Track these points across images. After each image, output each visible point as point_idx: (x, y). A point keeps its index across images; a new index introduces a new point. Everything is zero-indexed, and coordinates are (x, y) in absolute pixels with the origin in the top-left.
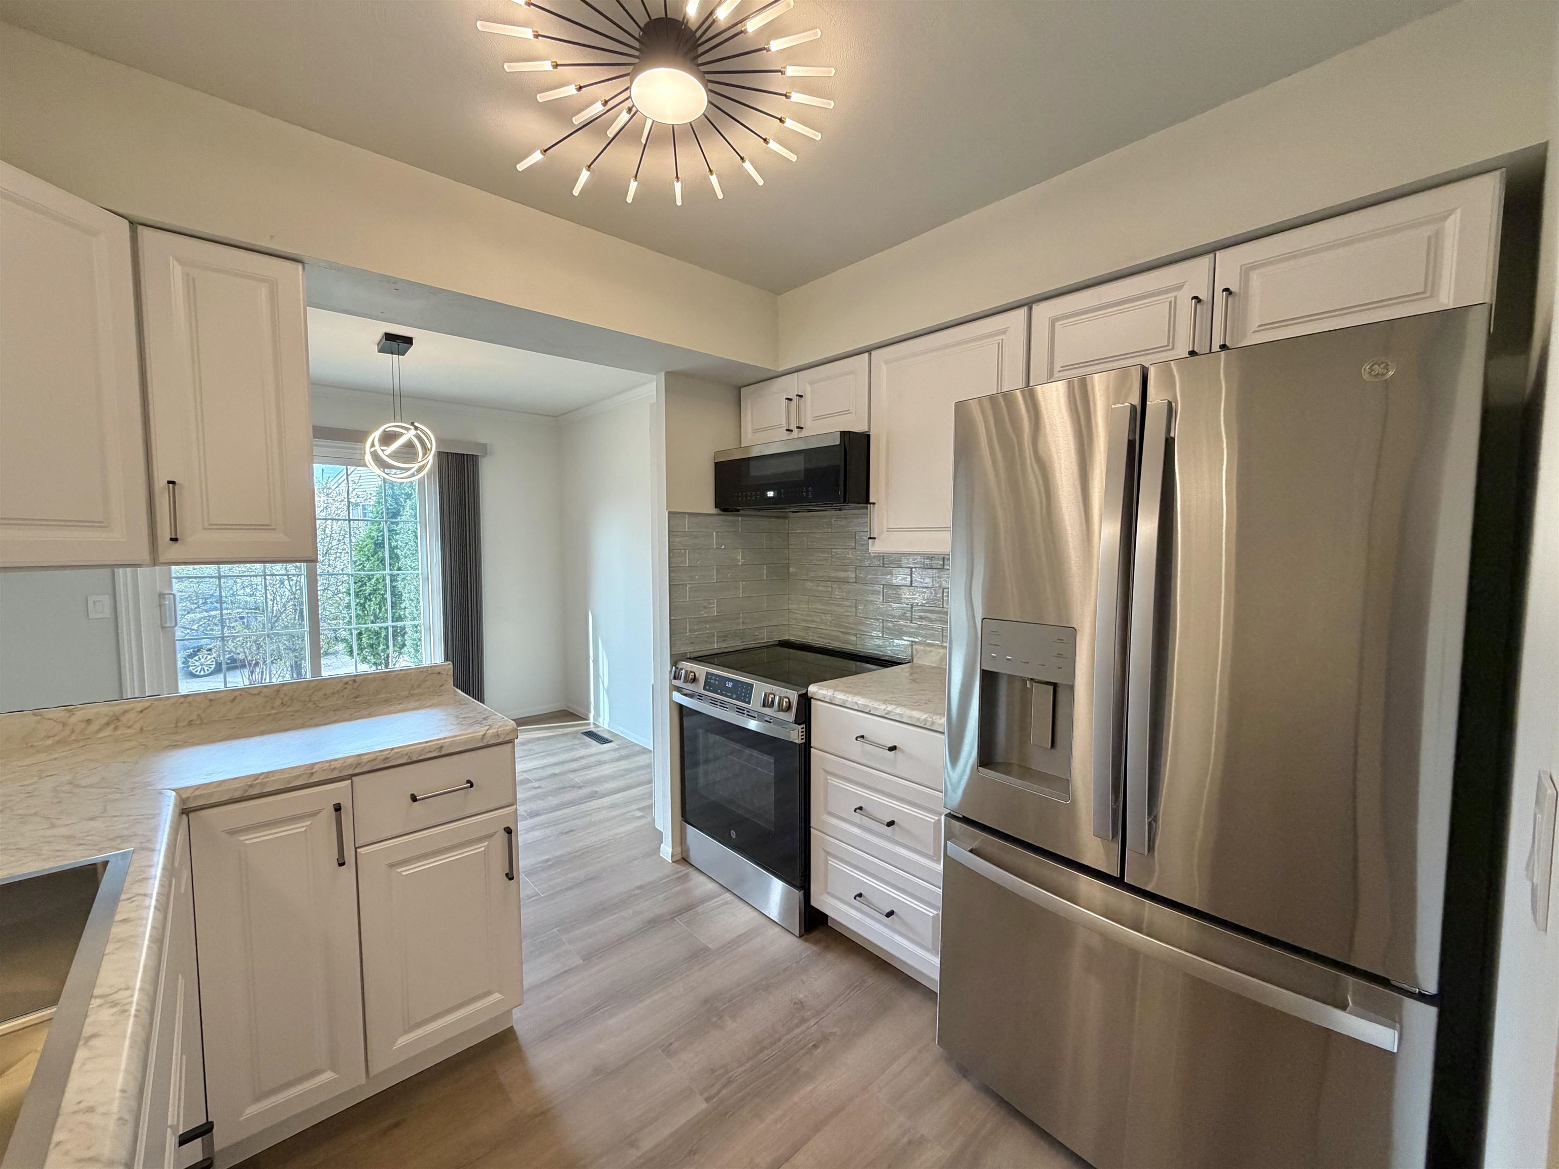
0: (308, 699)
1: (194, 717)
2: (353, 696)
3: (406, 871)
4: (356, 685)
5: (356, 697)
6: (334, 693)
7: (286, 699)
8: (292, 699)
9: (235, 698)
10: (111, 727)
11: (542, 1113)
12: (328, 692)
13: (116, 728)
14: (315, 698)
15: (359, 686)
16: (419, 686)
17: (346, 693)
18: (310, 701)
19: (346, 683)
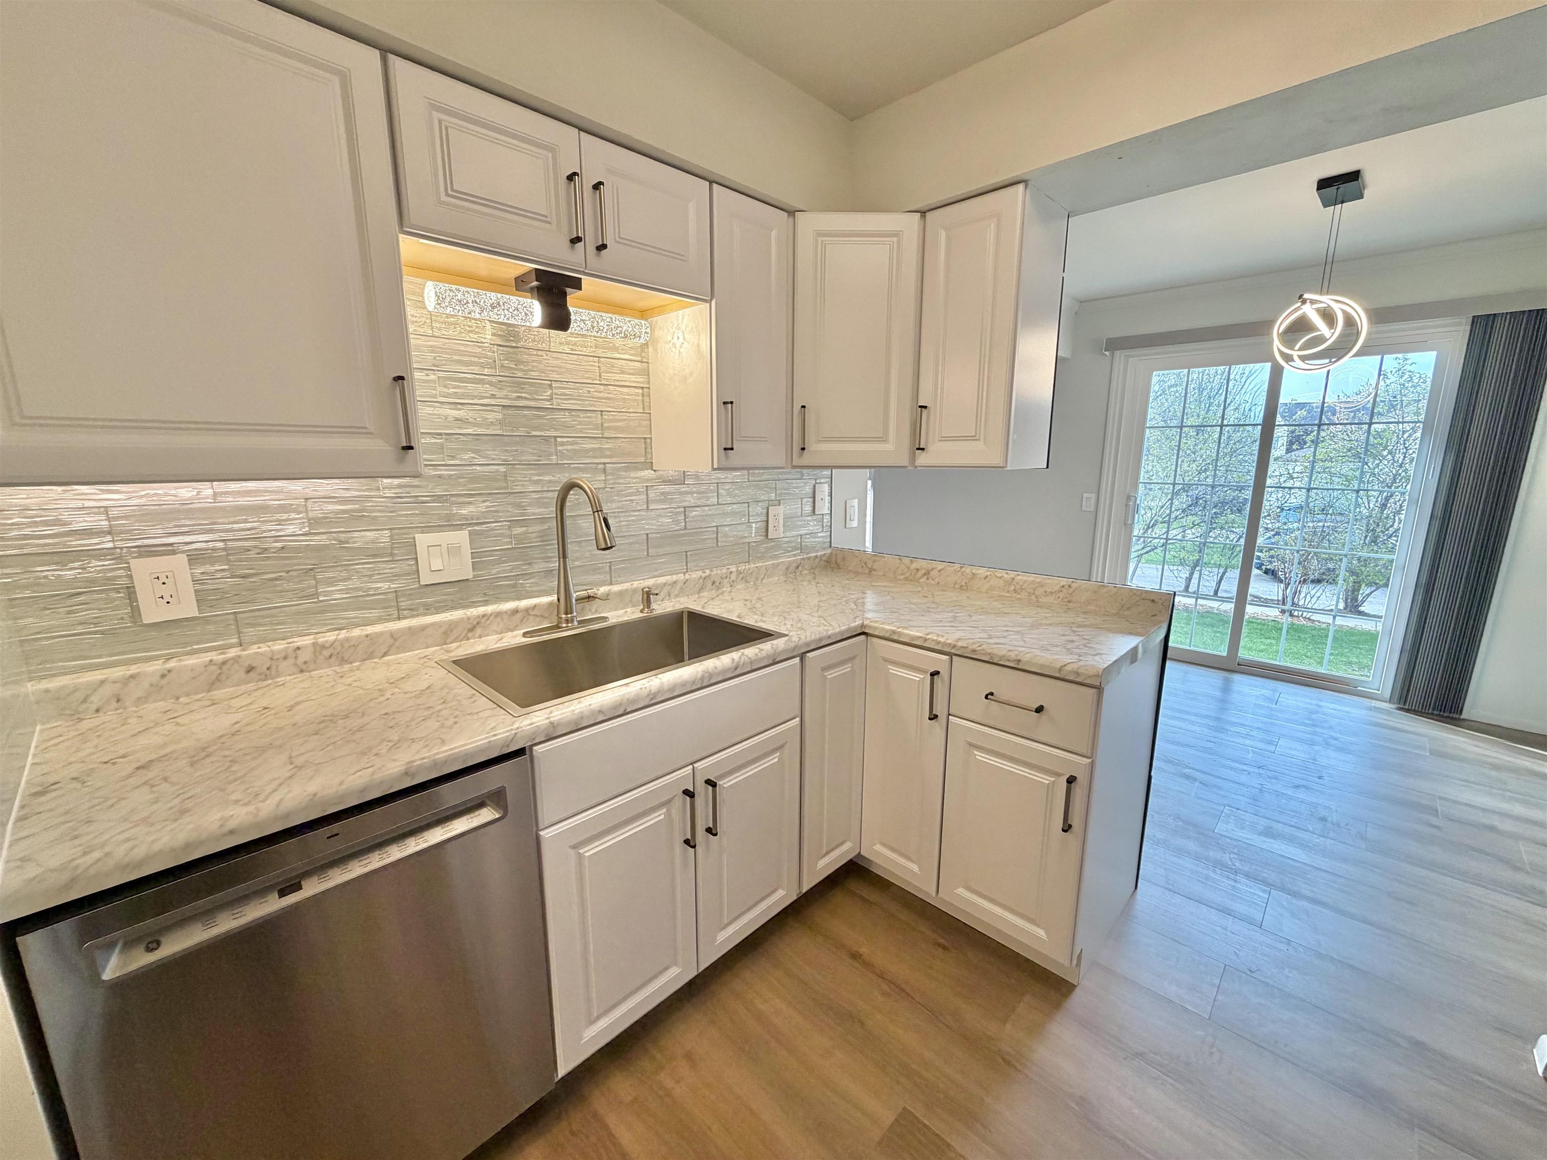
0: (1032, 592)
1: (963, 584)
2: (1066, 600)
3: (980, 756)
4: (1071, 590)
5: (1069, 602)
6: (1051, 593)
7: (1018, 587)
8: (1022, 589)
9: (987, 576)
10: (926, 577)
11: (1008, 1063)
12: (1048, 590)
13: (928, 579)
14: (1037, 593)
15: (1073, 592)
16: (1128, 609)
17: (1061, 595)
18: (1034, 594)
19: (1063, 586)
